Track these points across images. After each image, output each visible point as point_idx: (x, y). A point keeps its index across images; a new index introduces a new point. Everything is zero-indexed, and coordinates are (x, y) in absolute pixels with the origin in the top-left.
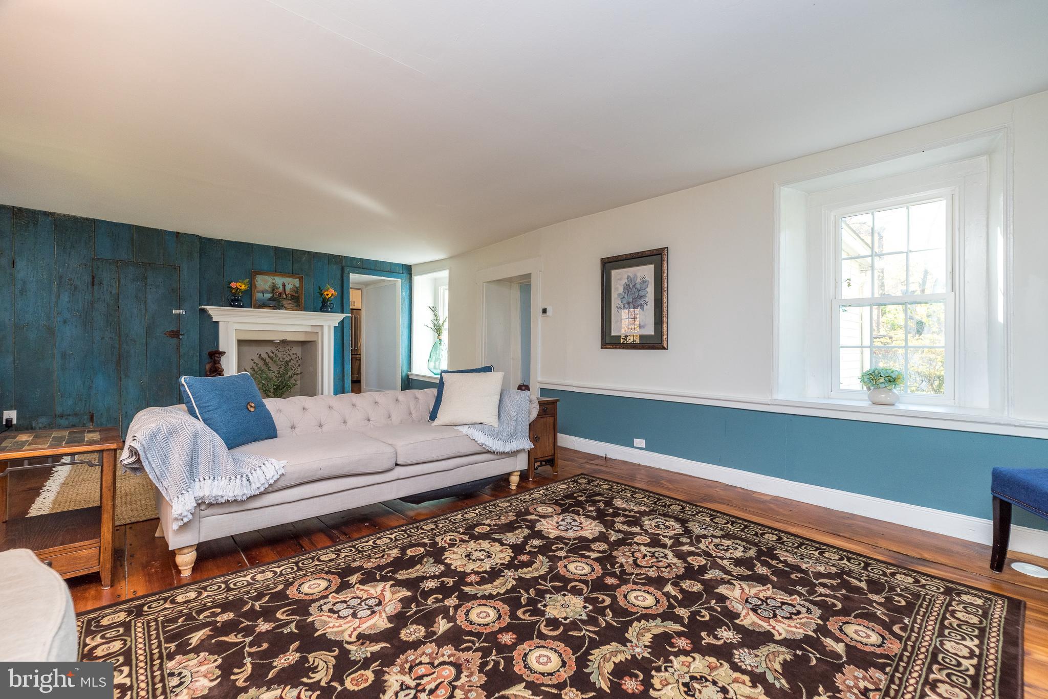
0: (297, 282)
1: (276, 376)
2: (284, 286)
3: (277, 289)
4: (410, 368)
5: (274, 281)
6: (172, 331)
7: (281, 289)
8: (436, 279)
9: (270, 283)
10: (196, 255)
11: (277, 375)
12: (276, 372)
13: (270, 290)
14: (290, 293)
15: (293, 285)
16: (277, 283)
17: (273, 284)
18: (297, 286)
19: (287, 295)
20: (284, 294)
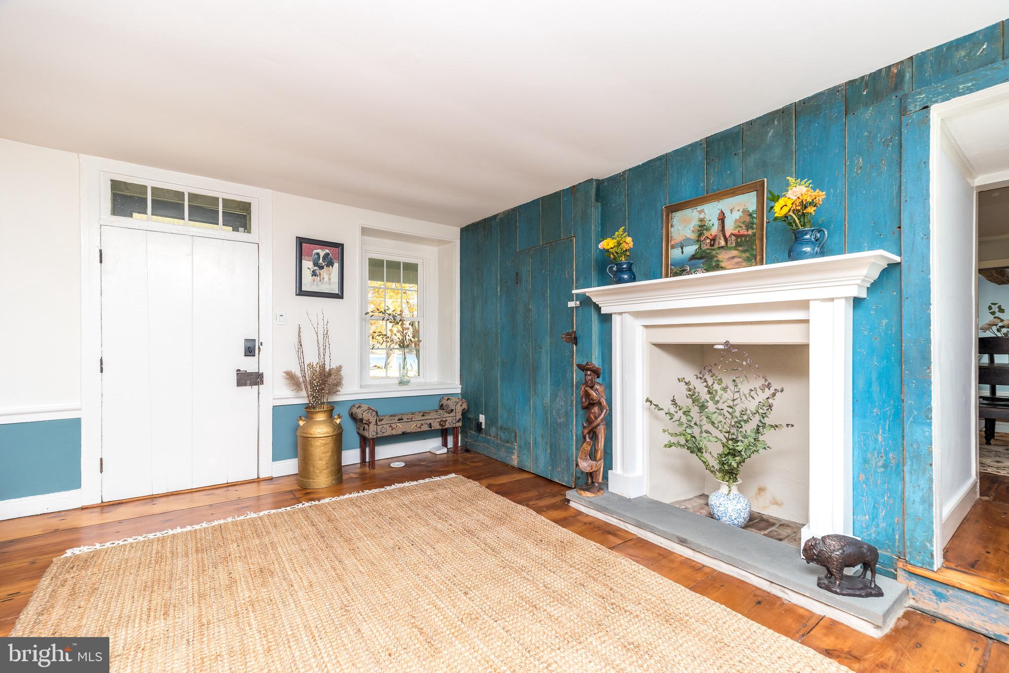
0: (749, 201)
2: (722, 219)
3: (708, 229)
5: (702, 216)
6: (568, 334)
7: (715, 230)
9: (695, 223)
13: (694, 236)
14: (736, 232)
15: (741, 210)
16: (707, 218)
17: (701, 221)
18: (751, 211)
19: (729, 239)
20: (722, 238)
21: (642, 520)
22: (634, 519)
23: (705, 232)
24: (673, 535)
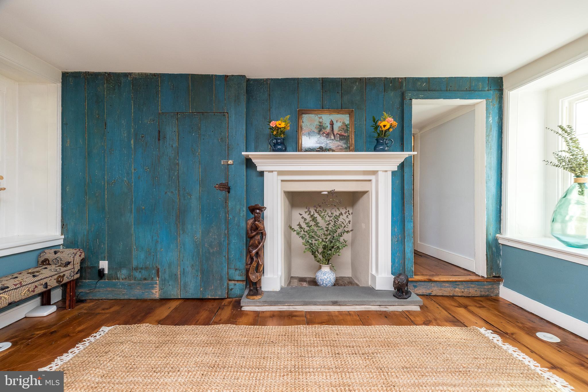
0: (346, 119)
1: (324, 234)
2: (332, 124)
3: (324, 128)
4: (499, 229)
5: (321, 120)
6: (221, 184)
9: (317, 123)
11: (326, 232)
12: (325, 229)
13: (316, 131)
14: (339, 133)
15: (342, 122)
16: (324, 122)
17: (320, 123)
18: (346, 124)
19: (336, 136)
20: (332, 135)
21: (306, 300)
23: (323, 129)
24: (329, 302)
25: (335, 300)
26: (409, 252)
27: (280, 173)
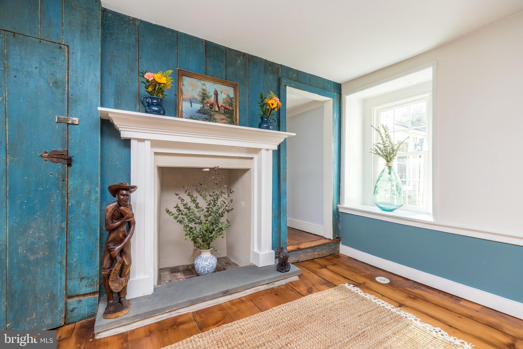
0: (230, 91)
1: (205, 216)
2: (216, 94)
3: (208, 97)
4: (339, 201)
5: (204, 87)
6: (54, 153)
7: (212, 99)
8: (364, 101)
9: (199, 90)
10: (97, 33)
11: (207, 214)
12: (206, 210)
13: (199, 98)
14: (224, 105)
15: (226, 94)
16: (208, 90)
17: (204, 90)
18: (231, 97)
19: (220, 108)
20: (217, 106)
21: (193, 298)
22: (187, 302)
23: (206, 98)
24: (219, 293)
25: (226, 289)
26: (284, 226)
27: (155, 143)
